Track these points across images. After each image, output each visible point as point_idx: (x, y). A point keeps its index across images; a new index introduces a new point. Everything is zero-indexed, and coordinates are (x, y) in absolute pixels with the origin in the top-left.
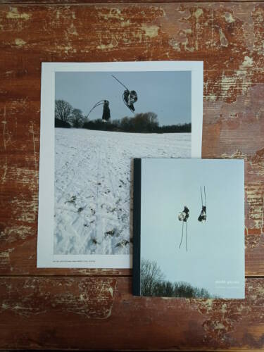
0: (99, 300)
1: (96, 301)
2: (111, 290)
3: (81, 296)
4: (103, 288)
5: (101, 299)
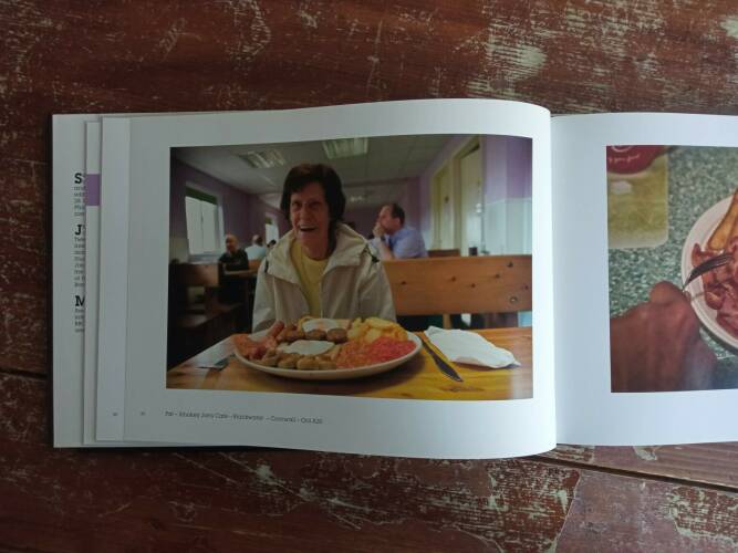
0: (531, 516)
1: (523, 516)
2: (563, 495)
3: (492, 499)
4: (545, 487)
5: (536, 512)
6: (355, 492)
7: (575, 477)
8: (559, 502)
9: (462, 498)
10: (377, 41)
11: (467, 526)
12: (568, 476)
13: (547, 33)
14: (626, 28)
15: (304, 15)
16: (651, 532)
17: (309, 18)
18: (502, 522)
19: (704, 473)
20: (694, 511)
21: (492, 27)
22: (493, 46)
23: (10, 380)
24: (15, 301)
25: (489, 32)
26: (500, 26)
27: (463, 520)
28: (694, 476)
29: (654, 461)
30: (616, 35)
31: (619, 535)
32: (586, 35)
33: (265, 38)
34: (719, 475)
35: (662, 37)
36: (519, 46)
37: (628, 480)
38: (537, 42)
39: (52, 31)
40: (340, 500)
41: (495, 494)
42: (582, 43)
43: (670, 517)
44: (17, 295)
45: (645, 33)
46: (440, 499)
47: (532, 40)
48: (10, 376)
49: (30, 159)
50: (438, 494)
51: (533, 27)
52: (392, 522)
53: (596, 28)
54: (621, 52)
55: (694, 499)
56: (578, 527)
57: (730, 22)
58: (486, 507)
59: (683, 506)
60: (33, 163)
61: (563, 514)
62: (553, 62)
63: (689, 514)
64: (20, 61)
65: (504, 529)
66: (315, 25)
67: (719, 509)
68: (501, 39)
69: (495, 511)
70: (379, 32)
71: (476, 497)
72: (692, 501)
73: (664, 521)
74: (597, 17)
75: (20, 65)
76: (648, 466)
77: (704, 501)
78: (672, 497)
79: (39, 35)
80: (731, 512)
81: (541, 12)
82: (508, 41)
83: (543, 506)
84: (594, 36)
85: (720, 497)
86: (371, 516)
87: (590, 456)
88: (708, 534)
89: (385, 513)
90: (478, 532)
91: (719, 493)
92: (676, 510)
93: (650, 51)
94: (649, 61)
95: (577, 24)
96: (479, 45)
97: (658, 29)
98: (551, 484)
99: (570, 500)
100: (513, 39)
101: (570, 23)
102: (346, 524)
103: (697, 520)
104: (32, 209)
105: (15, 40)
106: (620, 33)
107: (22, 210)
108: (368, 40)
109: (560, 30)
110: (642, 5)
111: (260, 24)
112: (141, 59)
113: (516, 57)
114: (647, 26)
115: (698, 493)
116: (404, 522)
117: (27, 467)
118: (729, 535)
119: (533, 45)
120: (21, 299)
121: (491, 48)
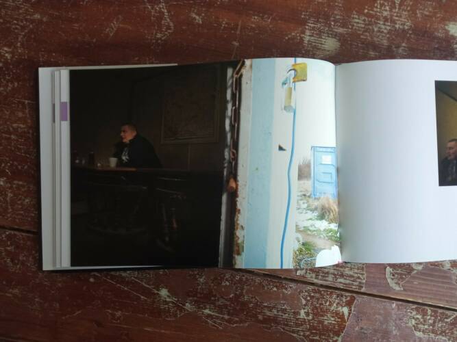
6: (219, 306)
7: (353, 299)
8: (343, 314)
9: (284, 311)
10: (238, 32)
11: (287, 328)
12: (348, 299)
13: (341, 30)
14: (388, 28)
15: (194, 16)
16: (398, 334)
17: (197, 17)
18: (308, 326)
19: (431, 298)
20: (424, 321)
21: (308, 26)
22: (308, 37)
23: (10, 234)
24: (14, 186)
25: (306, 29)
26: (312, 25)
27: (284, 324)
28: (425, 299)
29: (401, 291)
30: (382, 32)
31: (379, 335)
32: (364, 31)
33: (170, 29)
34: (440, 300)
35: (410, 34)
36: (323, 37)
37: (385, 302)
38: (335, 35)
39: (40, 22)
40: (210, 311)
41: (304, 309)
42: (362, 37)
43: (410, 325)
44: (16, 182)
45: (400, 31)
46: (271, 311)
47: (332, 34)
48: (10, 231)
49: (25, 99)
50: (270, 309)
51: (332, 26)
52: (241, 325)
53: (370, 27)
54: (385, 42)
55: (424, 314)
56: (354, 330)
57: (451, 26)
58: (298, 317)
59: (418, 318)
60: (27, 102)
61: (345, 322)
62: (344, 47)
63: (421, 323)
64: (20, 39)
65: (309, 330)
66: (201, 22)
67: (440, 321)
68: (313, 33)
69: (305, 319)
70: (239, 27)
71: (293, 311)
72: (423, 316)
73: (406, 327)
74: (371, 21)
75: (20, 42)
76: (397, 293)
77: (431, 316)
78: (411, 313)
79: (32, 23)
80: (446, 323)
81: (338, 17)
82: (317, 34)
83: (333, 317)
84: (369, 32)
85: (441, 313)
86: (229, 321)
87: (362, 287)
88: (432, 335)
89: (237, 319)
90: (293, 332)
91: (440, 311)
92: (413, 320)
93: (403, 42)
94: (403, 48)
95: (359, 25)
96: (300, 36)
97: (408, 29)
98: (338, 303)
99: (349, 313)
100: (320, 33)
101: (355, 24)
102: (214, 326)
103: (426, 327)
104: (26, 130)
105: (18, 27)
106: (385, 31)
107: (20, 130)
108: (233, 32)
109: (348, 28)
110: (399, 15)
111: (167, 20)
112: (94, 40)
113: (321, 44)
114: (401, 27)
115: (427, 310)
116: (249, 325)
117: (19, 287)
118: (446, 336)
119: (332, 37)
120: (18, 184)
121: (307, 39)
